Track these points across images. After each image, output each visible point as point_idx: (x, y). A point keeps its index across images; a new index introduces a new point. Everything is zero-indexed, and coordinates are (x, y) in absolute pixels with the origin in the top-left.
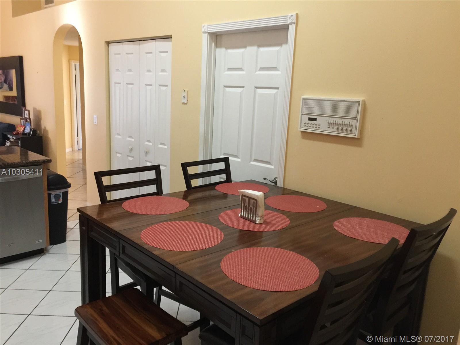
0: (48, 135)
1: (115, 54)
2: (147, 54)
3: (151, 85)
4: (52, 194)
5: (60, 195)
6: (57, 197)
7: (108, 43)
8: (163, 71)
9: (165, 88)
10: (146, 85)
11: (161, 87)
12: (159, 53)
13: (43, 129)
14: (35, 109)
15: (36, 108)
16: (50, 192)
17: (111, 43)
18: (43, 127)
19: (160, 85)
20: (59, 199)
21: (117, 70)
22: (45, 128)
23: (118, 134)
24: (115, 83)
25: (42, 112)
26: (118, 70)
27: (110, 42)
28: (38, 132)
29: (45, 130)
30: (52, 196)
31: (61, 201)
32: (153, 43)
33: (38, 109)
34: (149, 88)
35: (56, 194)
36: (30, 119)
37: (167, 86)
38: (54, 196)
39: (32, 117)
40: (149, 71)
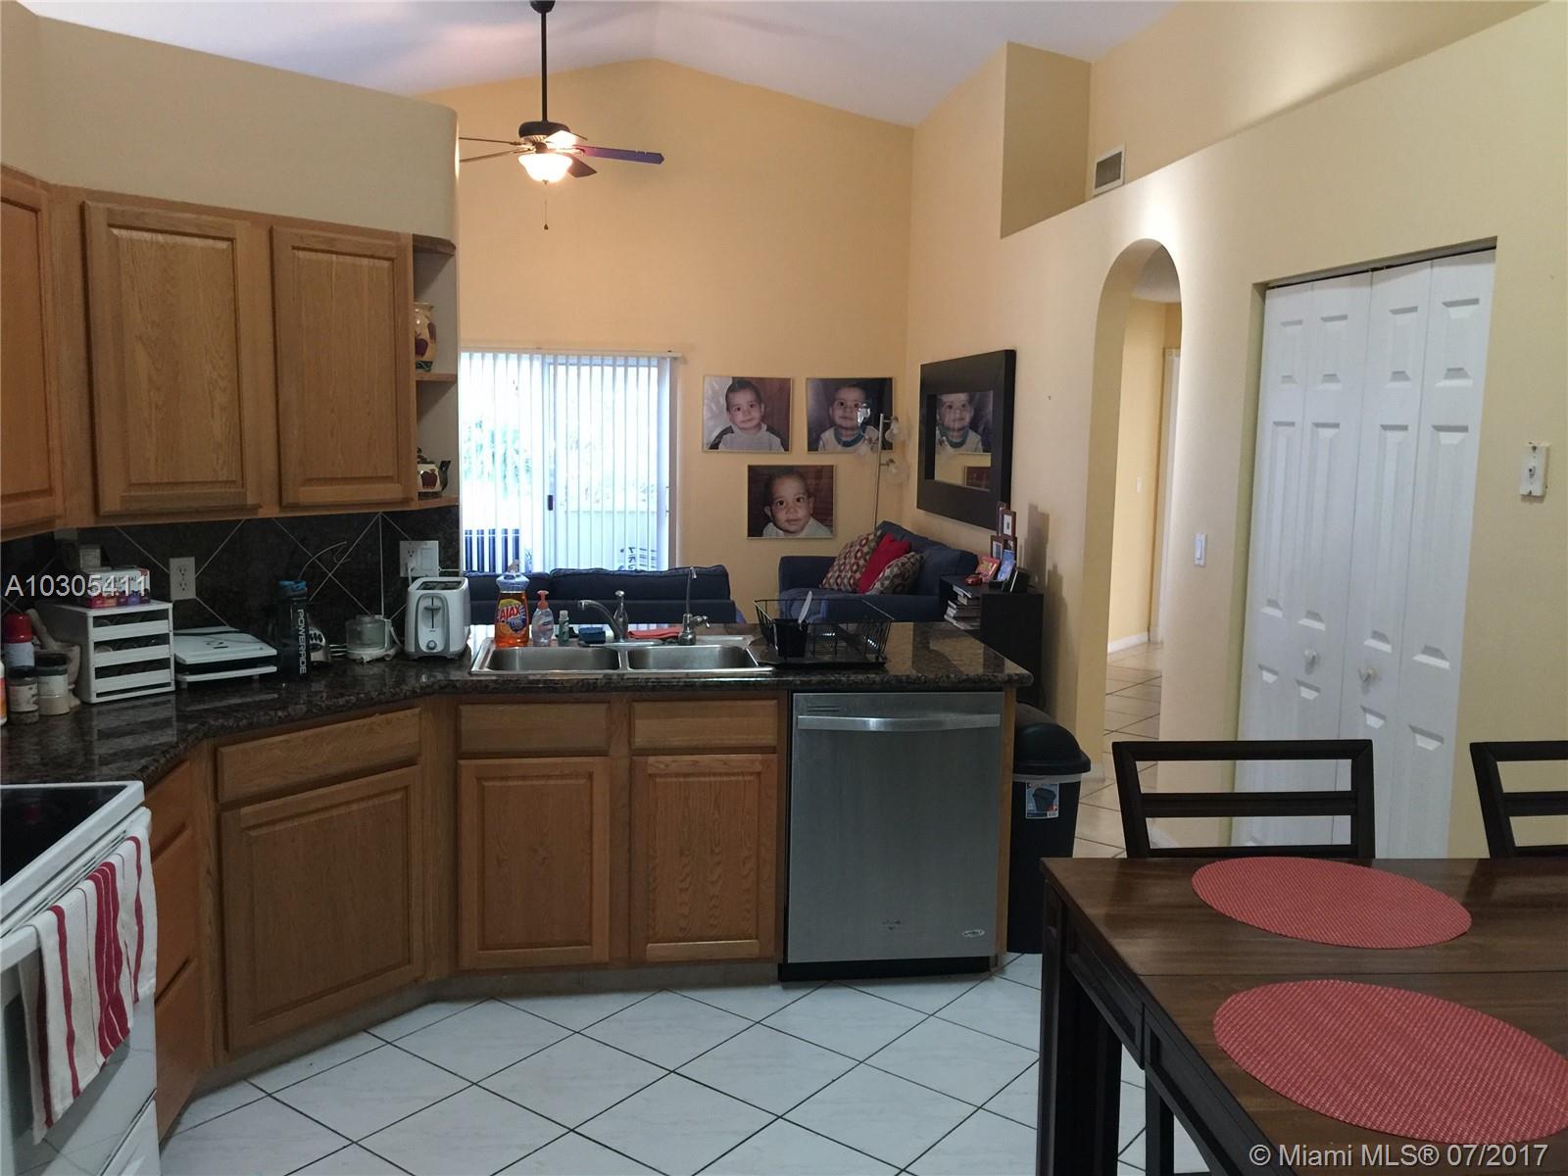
0: (1061, 590)
1: (1285, 324)
2: (1397, 316)
3: (1404, 428)
4: (1029, 787)
5: (1051, 792)
6: (1044, 798)
7: (1264, 288)
8: (1456, 372)
9: (1456, 437)
10: (1385, 428)
11: (1442, 434)
12: (1444, 306)
13: (1049, 572)
14: (1033, 508)
15: (1036, 508)
16: (1023, 778)
17: (1273, 288)
18: (1049, 566)
19: (1439, 428)
20: (1049, 806)
21: (1284, 377)
22: (1055, 567)
23: (1273, 603)
24: (1277, 424)
25: (1051, 518)
26: (1288, 379)
27: (1271, 285)
28: (1037, 579)
29: (1054, 572)
30: (1029, 793)
31: (1053, 813)
32: (1425, 274)
33: (1041, 509)
34: (1394, 437)
35: (1040, 786)
36: (1015, 540)
37: (1464, 429)
38: (1033, 791)
39: (1022, 534)
40: (1399, 375)
